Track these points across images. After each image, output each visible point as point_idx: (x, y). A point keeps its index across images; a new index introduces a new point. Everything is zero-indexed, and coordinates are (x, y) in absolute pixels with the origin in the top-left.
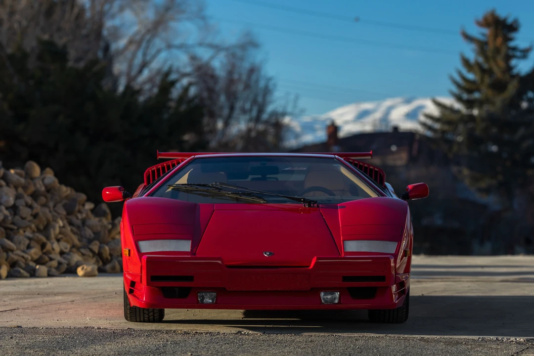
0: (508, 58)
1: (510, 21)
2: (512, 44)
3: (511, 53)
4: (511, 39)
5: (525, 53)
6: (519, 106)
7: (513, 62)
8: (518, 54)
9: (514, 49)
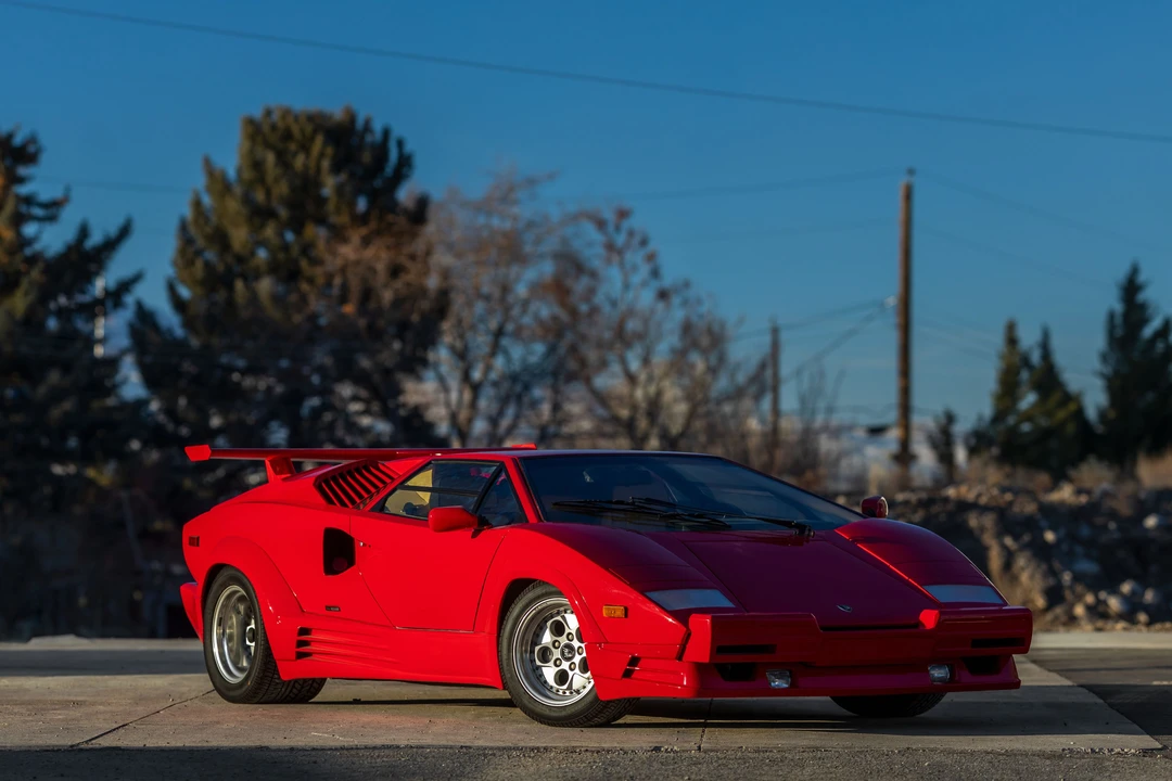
0: (18, 220)
1: (18, 140)
2: (23, 190)
3: (23, 209)
4: (21, 180)
5: (53, 209)
6: (42, 325)
7: (30, 229)
8: (38, 212)
9: (29, 200)
